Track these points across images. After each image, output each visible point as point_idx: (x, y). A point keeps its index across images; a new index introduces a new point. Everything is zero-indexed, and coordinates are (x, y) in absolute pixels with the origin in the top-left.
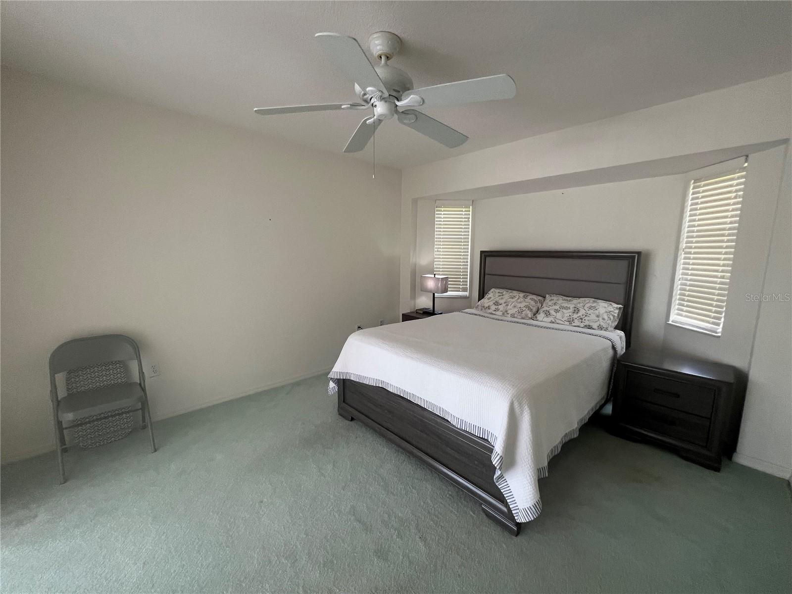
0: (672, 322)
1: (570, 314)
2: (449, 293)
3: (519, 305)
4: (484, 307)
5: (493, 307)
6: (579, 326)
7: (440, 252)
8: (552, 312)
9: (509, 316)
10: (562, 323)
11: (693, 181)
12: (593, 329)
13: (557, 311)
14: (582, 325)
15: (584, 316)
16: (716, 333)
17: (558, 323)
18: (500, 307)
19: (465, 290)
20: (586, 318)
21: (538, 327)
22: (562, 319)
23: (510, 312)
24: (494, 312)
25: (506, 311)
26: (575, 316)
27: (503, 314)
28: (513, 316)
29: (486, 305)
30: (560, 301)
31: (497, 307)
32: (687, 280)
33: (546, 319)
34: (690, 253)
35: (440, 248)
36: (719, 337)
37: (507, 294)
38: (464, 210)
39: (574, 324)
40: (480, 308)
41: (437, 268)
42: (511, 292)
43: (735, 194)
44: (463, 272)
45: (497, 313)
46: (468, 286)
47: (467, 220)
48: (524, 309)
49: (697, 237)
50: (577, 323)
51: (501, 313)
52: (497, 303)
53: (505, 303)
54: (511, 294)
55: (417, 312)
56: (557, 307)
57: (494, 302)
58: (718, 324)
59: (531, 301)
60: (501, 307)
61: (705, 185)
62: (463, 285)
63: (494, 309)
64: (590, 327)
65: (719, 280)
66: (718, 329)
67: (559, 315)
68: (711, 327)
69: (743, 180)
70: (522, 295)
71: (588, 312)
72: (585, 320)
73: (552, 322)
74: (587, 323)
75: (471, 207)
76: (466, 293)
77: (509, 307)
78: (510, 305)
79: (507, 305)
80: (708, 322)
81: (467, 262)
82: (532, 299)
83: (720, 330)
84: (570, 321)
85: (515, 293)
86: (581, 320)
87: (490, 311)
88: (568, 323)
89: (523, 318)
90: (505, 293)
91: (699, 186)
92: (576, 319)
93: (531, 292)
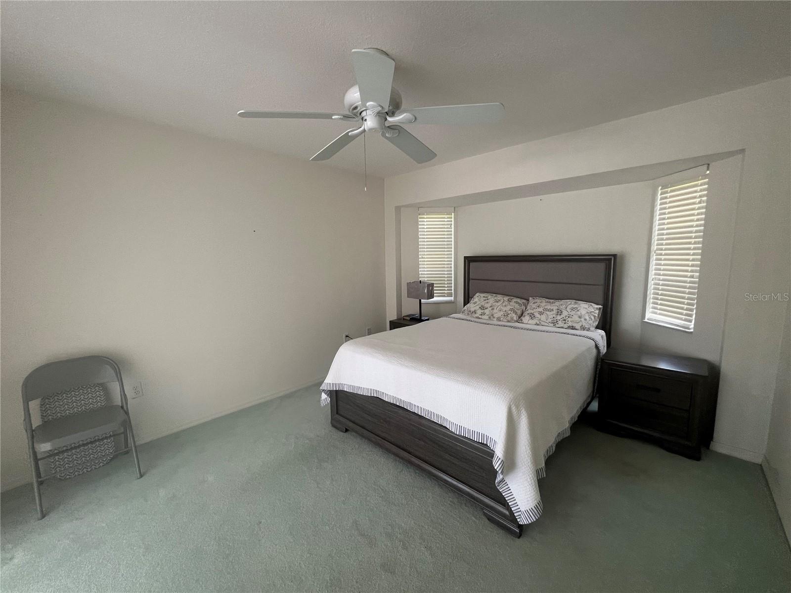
0: (648, 319)
1: (554, 316)
2: (435, 299)
3: (504, 309)
4: (470, 311)
5: (479, 312)
6: (562, 328)
7: (424, 258)
8: (537, 315)
9: (495, 319)
10: (547, 325)
11: (660, 188)
12: (576, 329)
13: (541, 313)
14: (566, 326)
15: (567, 318)
16: (689, 329)
17: (542, 325)
18: (486, 311)
19: (450, 295)
20: (569, 319)
21: (525, 329)
22: (546, 321)
23: (496, 316)
24: (480, 317)
25: (492, 315)
26: (559, 317)
27: (490, 318)
28: (499, 319)
29: (472, 310)
30: (543, 304)
31: (483, 311)
32: (659, 280)
33: (531, 322)
34: (661, 255)
35: (424, 255)
36: (691, 332)
37: (492, 299)
38: (446, 216)
39: (557, 326)
40: (466, 312)
41: (422, 274)
42: (496, 296)
43: (699, 199)
44: (447, 277)
45: (483, 317)
46: (453, 291)
47: (449, 226)
48: (509, 312)
49: (667, 239)
50: (561, 324)
51: (487, 317)
52: (482, 308)
53: (491, 307)
54: (496, 298)
55: (404, 319)
56: (541, 310)
57: (480, 306)
58: (690, 321)
59: (515, 304)
60: (487, 312)
61: (672, 191)
62: (448, 290)
63: (481, 314)
64: (573, 328)
65: (689, 280)
66: (690, 325)
67: (543, 317)
68: (684, 324)
69: (706, 186)
70: (506, 298)
71: (570, 313)
72: (568, 321)
73: (537, 324)
74: (570, 324)
75: (453, 214)
76: (451, 298)
77: (495, 311)
78: (495, 308)
79: (493, 309)
80: (681, 319)
81: (451, 267)
82: (517, 302)
83: (692, 326)
84: (554, 323)
85: (499, 297)
86: (564, 321)
87: (477, 315)
88: (552, 325)
89: (508, 321)
90: (489, 297)
91: (667, 192)
92: (559, 320)
93: (514, 295)
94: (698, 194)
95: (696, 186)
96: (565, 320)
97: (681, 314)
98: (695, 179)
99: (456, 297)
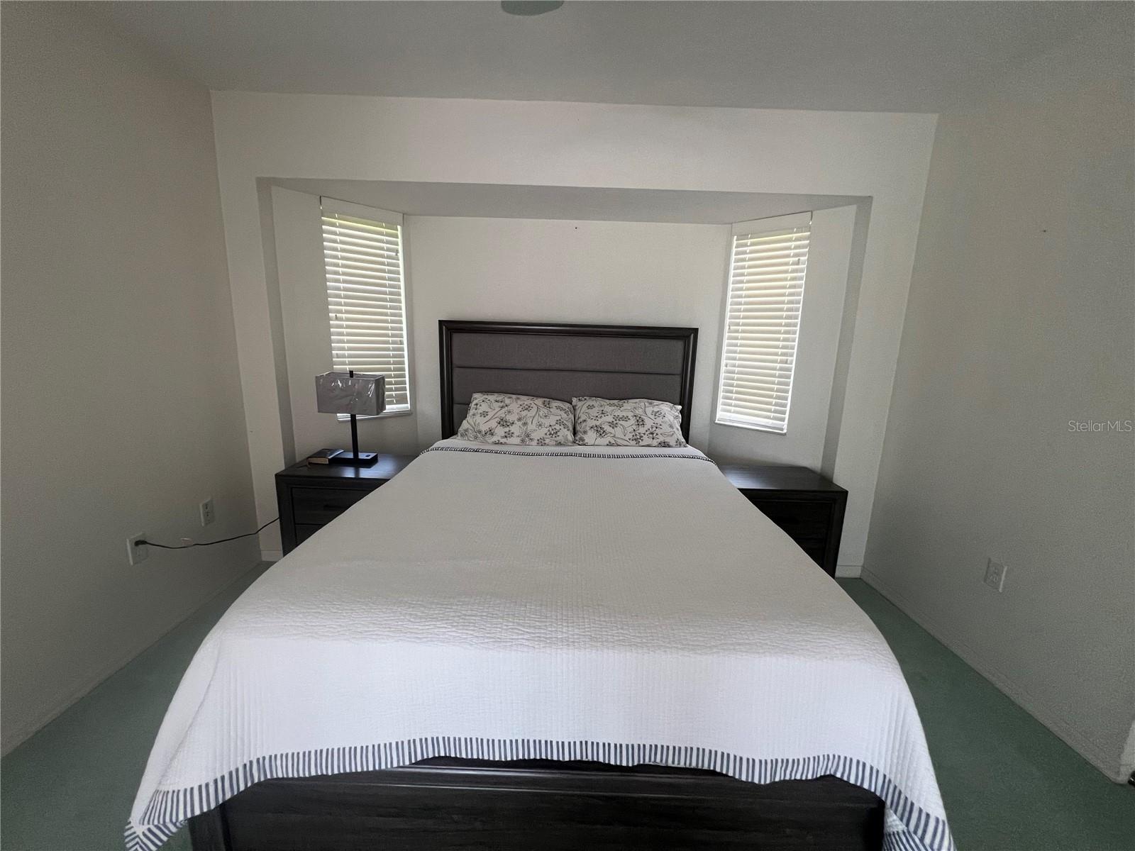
0: (720, 420)
1: (634, 427)
3: (547, 422)
4: (480, 432)
5: (500, 431)
6: (649, 446)
7: (341, 319)
8: (606, 427)
9: (535, 442)
10: (626, 443)
11: (735, 237)
12: (669, 446)
13: (613, 425)
14: (655, 442)
15: (654, 429)
16: (782, 430)
17: (618, 445)
18: (513, 429)
19: (402, 400)
20: (658, 431)
22: (624, 438)
23: (536, 436)
24: (503, 440)
25: (528, 436)
26: (642, 430)
27: (523, 441)
28: (541, 442)
29: (484, 428)
30: (608, 409)
31: (507, 429)
32: (735, 366)
33: (600, 441)
34: (737, 331)
35: (341, 312)
36: (785, 434)
37: (515, 406)
38: (384, 231)
39: (641, 443)
40: (471, 434)
42: (518, 398)
45: (510, 440)
46: (408, 392)
47: (394, 254)
48: (558, 427)
49: (746, 310)
50: (647, 440)
51: (517, 441)
52: (503, 423)
53: (519, 420)
54: (520, 402)
55: (310, 463)
56: (610, 419)
57: (498, 420)
58: (783, 420)
59: (556, 413)
60: (515, 429)
61: (752, 244)
62: (397, 389)
63: (503, 434)
64: (665, 445)
65: (778, 366)
66: (783, 425)
67: (618, 431)
68: (772, 423)
69: (807, 242)
70: (539, 401)
71: (656, 421)
72: (657, 434)
73: (610, 444)
74: (661, 439)
75: (399, 227)
76: (406, 405)
77: (531, 427)
78: (529, 422)
79: (525, 424)
80: (768, 417)
81: (401, 343)
82: (558, 408)
83: (785, 427)
84: (637, 440)
85: (526, 400)
86: (651, 436)
87: (495, 439)
88: (634, 442)
89: (559, 444)
90: (507, 401)
91: (746, 245)
92: (644, 434)
93: (549, 395)
94: (792, 252)
95: (790, 240)
96: (652, 434)
97: (769, 411)
98: (789, 230)
99: (414, 404)
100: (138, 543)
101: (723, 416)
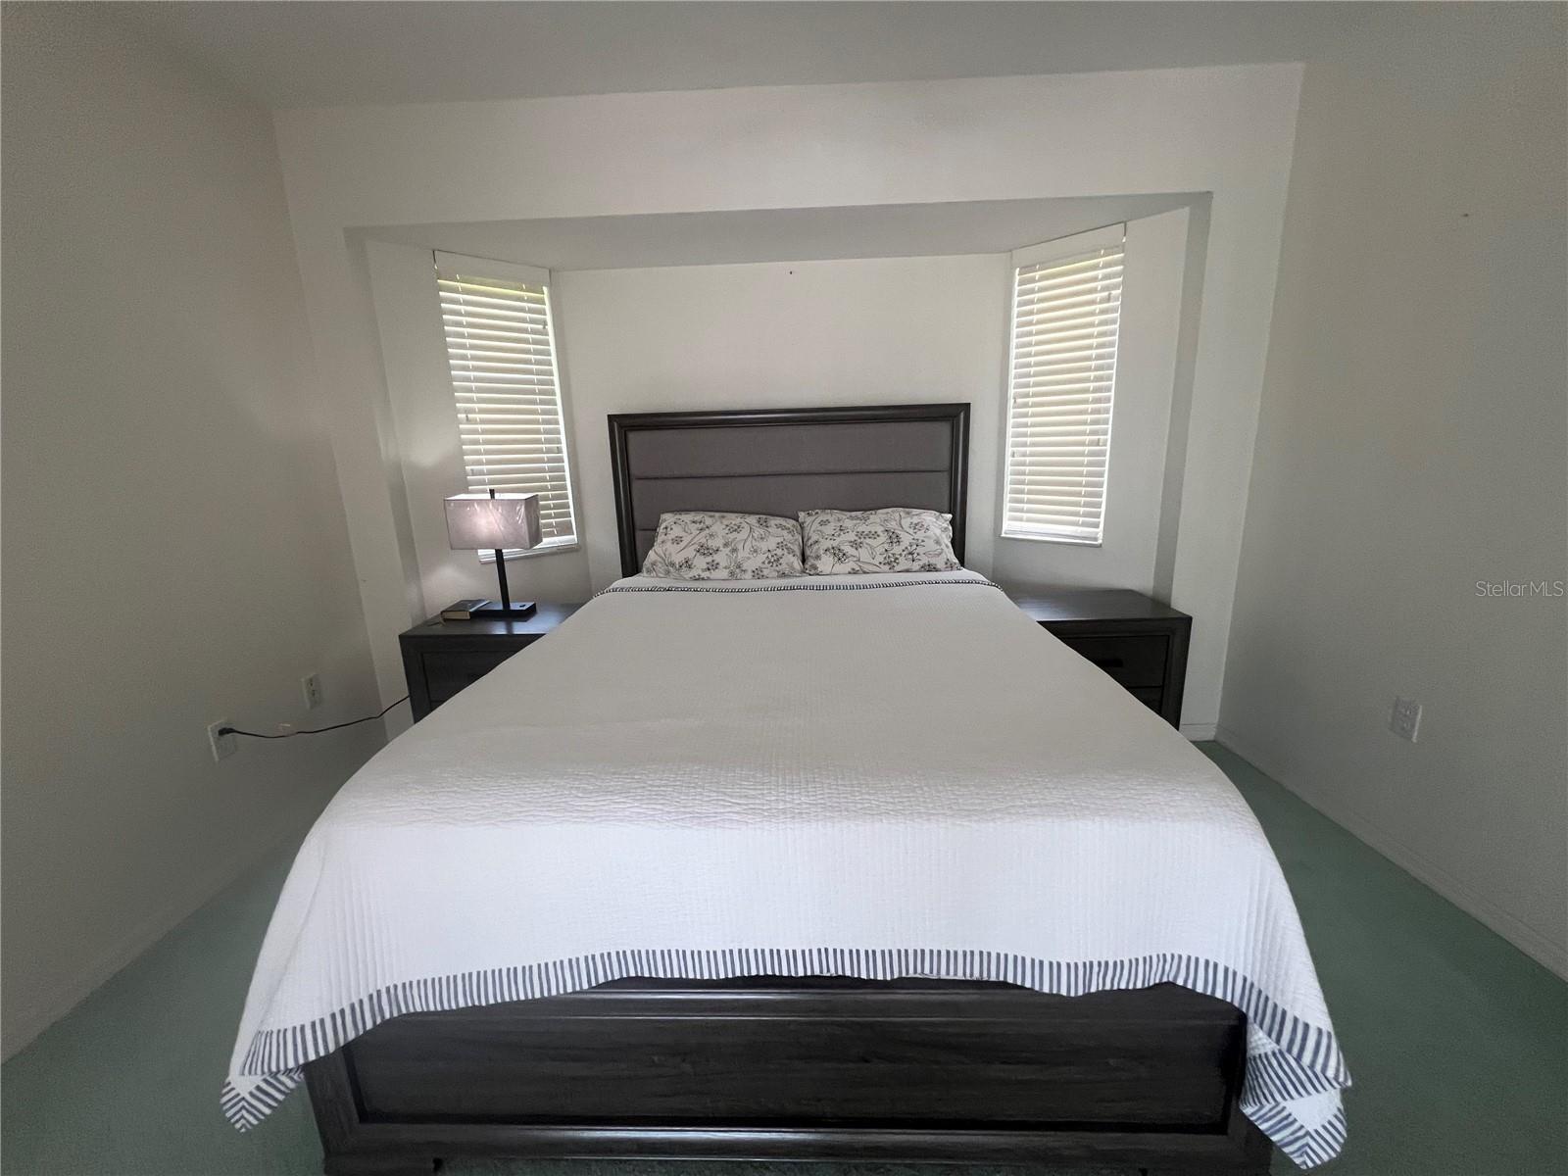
0: (1006, 533)
1: (886, 546)
2: (547, 542)
3: (764, 546)
4: (673, 565)
5: (701, 562)
6: (907, 571)
7: (475, 422)
8: (847, 549)
9: (749, 575)
10: (877, 569)
11: (1019, 270)
12: (937, 570)
13: (856, 545)
14: (916, 566)
15: (914, 547)
16: (1096, 539)
17: (865, 573)
18: (717, 558)
19: (565, 529)
20: (919, 549)
22: (872, 561)
23: (751, 565)
24: (705, 575)
25: (739, 567)
26: (897, 549)
27: (732, 573)
28: (758, 574)
29: (678, 559)
30: (848, 523)
31: (709, 559)
32: (1024, 455)
33: (839, 568)
34: (1026, 405)
35: (472, 411)
36: (1101, 545)
37: (719, 527)
38: (526, 295)
39: (897, 568)
40: (660, 568)
41: (473, 473)
42: (723, 517)
43: (1106, 294)
44: (552, 479)
45: (714, 574)
46: (573, 519)
47: (541, 327)
48: (779, 552)
49: (1037, 374)
50: (904, 564)
51: (725, 574)
52: (704, 550)
53: (726, 545)
54: (726, 522)
55: (445, 620)
56: (852, 536)
57: (697, 547)
58: (1097, 526)
59: (776, 535)
60: (721, 558)
61: (1043, 278)
62: (557, 516)
63: (705, 566)
64: (930, 568)
65: (1086, 449)
66: (1097, 533)
67: (864, 553)
68: (1082, 532)
69: (1120, 268)
70: (752, 519)
71: (916, 537)
72: (918, 555)
73: (854, 572)
74: (925, 560)
75: (545, 289)
76: (571, 536)
77: (741, 554)
78: (740, 547)
79: (734, 550)
80: (1077, 524)
81: (559, 451)
82: (780, 527)
83: (1100, 535)
84: (891, 563)
85: (734, 519)
86: (910, 556)
87: (694, 573)
88: (887, 567)
89: (784, 575)
90: (708, 521)
91: (1033, 280)
92: (901, 555)
93: (766, 510)
94: (1099, 285)
95: (1095, 267)
96: (911, 553)
97: (1076, 514)
98: (1094, 253)
99: (581, 533)
100: (223, 732)
101: (1011, 527)
